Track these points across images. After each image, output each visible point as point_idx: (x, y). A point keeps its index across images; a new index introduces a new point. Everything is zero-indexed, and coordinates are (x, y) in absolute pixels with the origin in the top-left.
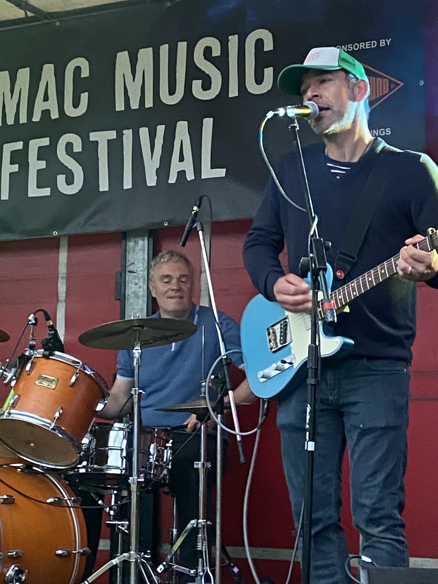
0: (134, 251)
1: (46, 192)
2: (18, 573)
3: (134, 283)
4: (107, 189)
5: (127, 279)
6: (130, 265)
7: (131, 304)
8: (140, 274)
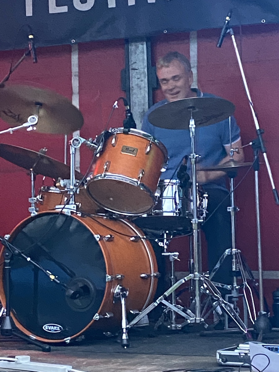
0: (136, 53)
1: (64, 9)
2: (122, 290)
3: (137, 77)
4: (114, 6)
5: (130, 75)
6: (133, 64)
7: (135, 94)
8: (141, 70)
